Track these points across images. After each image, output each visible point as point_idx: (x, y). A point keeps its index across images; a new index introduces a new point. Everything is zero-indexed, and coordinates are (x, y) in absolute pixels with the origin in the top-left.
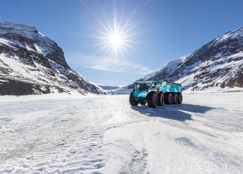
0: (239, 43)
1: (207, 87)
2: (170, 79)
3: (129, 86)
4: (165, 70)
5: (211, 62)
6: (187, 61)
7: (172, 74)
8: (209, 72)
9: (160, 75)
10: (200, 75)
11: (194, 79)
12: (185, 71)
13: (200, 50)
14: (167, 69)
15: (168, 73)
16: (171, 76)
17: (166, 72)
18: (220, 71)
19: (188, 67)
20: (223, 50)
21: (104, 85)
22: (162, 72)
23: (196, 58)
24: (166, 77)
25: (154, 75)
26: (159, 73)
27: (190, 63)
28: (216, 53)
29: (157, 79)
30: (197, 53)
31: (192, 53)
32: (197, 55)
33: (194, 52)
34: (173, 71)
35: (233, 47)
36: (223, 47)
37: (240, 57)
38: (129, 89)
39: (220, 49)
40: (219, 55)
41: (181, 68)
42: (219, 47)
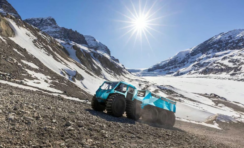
0: (223, 44)
1: (196, 73)
2: (179, 65)
3: (149, 69)
4: (176, 58)
5: (205, 56)
6: (192, 53)
7: (180, 62)
8: (200, 63)
9: (172, 62)
10: (196, 65)
11: (192, 67)
12: (190, 60)
13: (202, 44)
14: (177, 58)
15: (178, 61)
16: (180, 63)
17: (177, 60)
18: (205, 64)
19: (192, 57)
20: (214, 48)
21: (130, 69)
22: (174, 60)
23: (198, 50)
24: (176, 64)
25: (168, 61)
26: (172, 60)
27: (194, 54)
28: (210, 50)
29: (170, 65)
30: (200, 47)
31: (197, 46)
32: (199, 48)
33: (198, 46)
34: (182, 60)
35: (219, 47)
36: (214, 46)
37: (218, 55)
38: (149, 72)
39: (213, 47)
40: (211, 51)
41: (187, 58)
42: (212, 45)
